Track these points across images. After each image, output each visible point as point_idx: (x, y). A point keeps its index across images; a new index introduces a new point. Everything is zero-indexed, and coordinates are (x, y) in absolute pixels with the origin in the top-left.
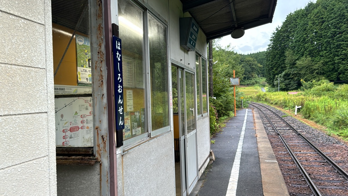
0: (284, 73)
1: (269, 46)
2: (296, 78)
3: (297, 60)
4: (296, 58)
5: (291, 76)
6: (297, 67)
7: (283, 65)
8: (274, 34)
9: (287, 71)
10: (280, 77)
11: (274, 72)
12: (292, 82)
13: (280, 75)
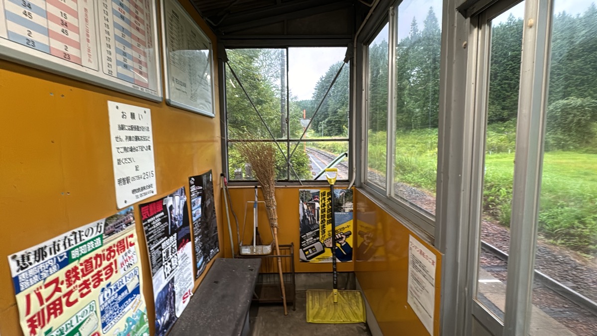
0: (327, 120)
1: (314, 94)
2: (337, 125)
3: (338, 108)
4: (338, 107)
5: (333, 123)
6: (338, 115)
7: (326, 113)
8: (318, 83)
9: (329, 118)
10: (324, 123)
11: (318, 118)
12: (333, 129)
13: (323, 121)
